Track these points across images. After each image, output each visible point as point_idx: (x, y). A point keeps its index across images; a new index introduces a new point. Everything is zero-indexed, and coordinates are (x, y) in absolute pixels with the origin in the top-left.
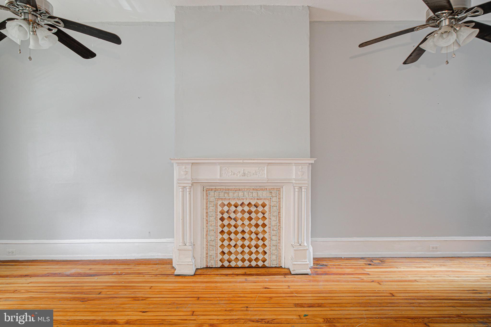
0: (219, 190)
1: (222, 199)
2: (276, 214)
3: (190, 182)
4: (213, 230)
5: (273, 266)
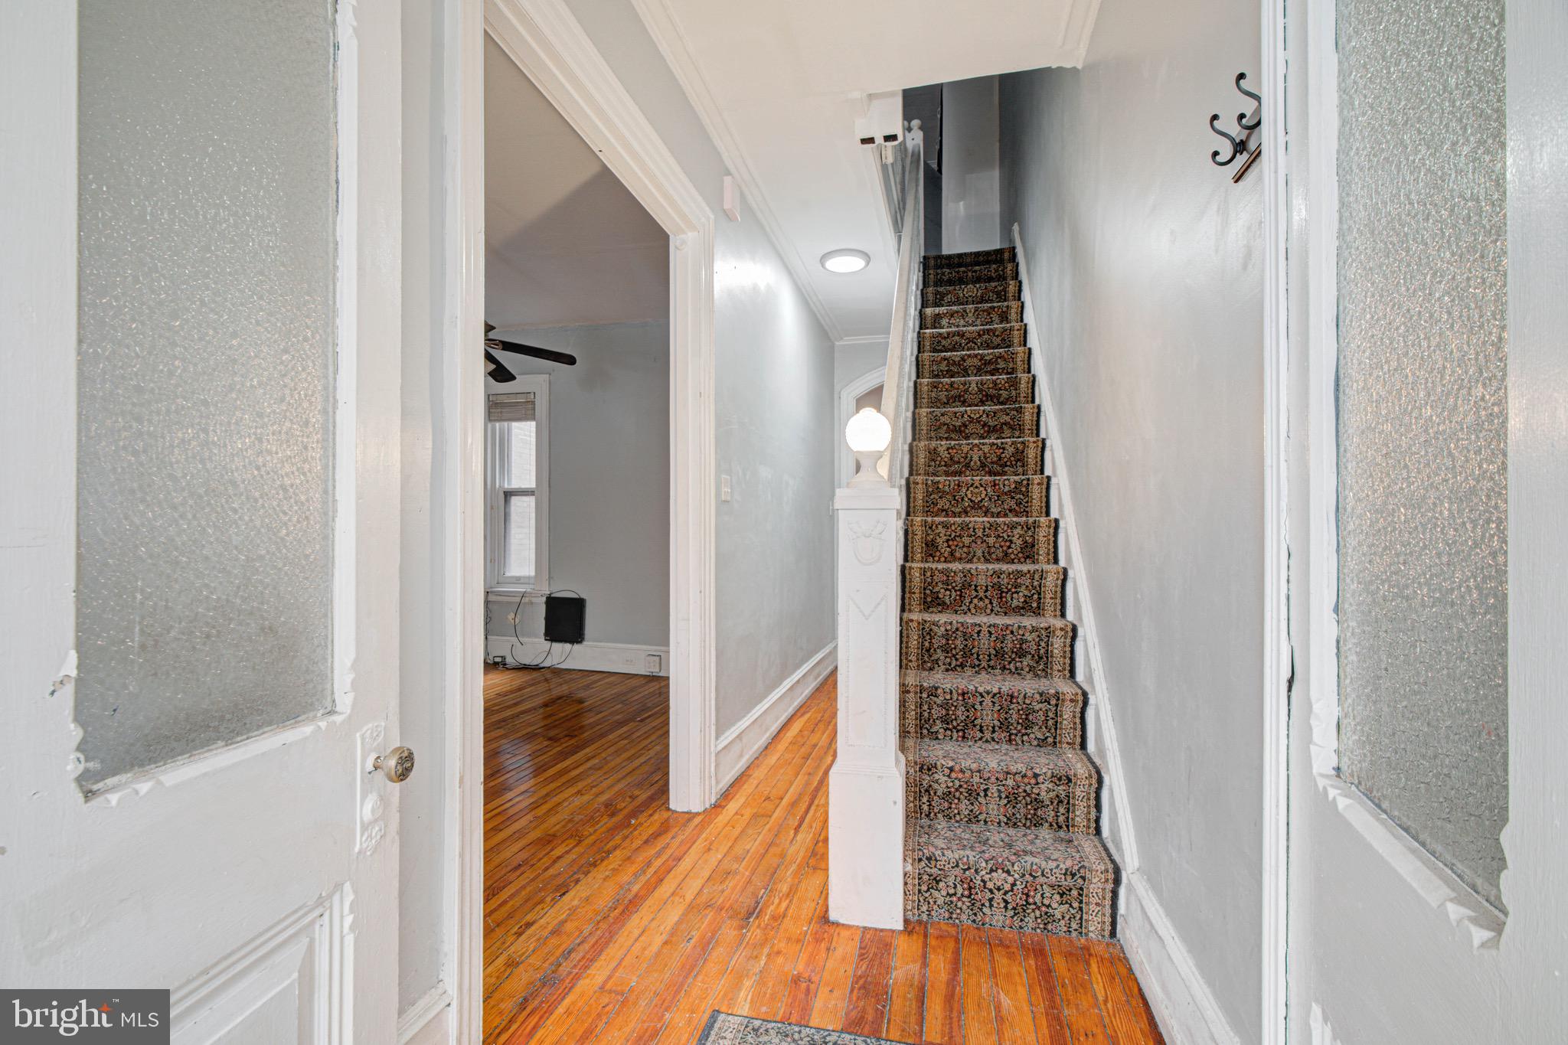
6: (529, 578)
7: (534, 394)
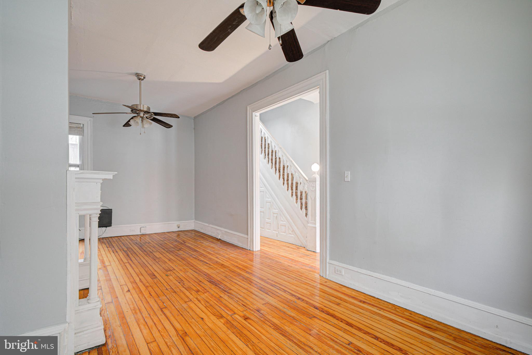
7: (83, 125)
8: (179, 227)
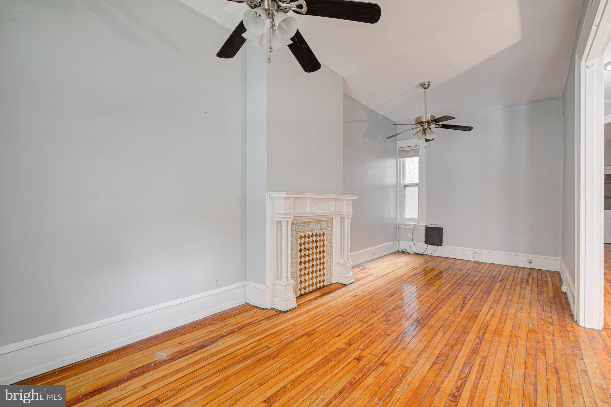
0: (299, 223)
1: (300, 232)
2: (329, 241)
3: (292, 216)
4: (295, 262)
5: (328, 284)
6: (415, 219)
7: (419, 146)
8: (531, 263)
